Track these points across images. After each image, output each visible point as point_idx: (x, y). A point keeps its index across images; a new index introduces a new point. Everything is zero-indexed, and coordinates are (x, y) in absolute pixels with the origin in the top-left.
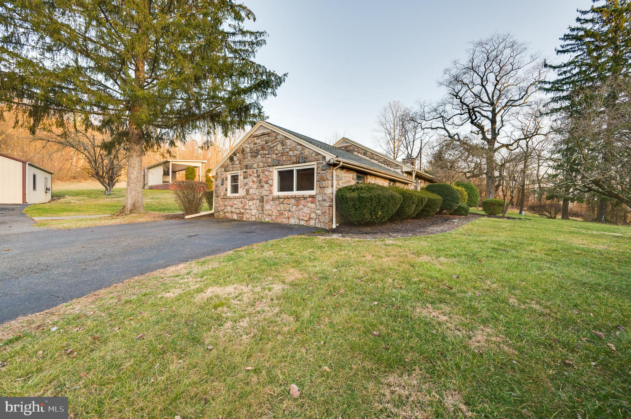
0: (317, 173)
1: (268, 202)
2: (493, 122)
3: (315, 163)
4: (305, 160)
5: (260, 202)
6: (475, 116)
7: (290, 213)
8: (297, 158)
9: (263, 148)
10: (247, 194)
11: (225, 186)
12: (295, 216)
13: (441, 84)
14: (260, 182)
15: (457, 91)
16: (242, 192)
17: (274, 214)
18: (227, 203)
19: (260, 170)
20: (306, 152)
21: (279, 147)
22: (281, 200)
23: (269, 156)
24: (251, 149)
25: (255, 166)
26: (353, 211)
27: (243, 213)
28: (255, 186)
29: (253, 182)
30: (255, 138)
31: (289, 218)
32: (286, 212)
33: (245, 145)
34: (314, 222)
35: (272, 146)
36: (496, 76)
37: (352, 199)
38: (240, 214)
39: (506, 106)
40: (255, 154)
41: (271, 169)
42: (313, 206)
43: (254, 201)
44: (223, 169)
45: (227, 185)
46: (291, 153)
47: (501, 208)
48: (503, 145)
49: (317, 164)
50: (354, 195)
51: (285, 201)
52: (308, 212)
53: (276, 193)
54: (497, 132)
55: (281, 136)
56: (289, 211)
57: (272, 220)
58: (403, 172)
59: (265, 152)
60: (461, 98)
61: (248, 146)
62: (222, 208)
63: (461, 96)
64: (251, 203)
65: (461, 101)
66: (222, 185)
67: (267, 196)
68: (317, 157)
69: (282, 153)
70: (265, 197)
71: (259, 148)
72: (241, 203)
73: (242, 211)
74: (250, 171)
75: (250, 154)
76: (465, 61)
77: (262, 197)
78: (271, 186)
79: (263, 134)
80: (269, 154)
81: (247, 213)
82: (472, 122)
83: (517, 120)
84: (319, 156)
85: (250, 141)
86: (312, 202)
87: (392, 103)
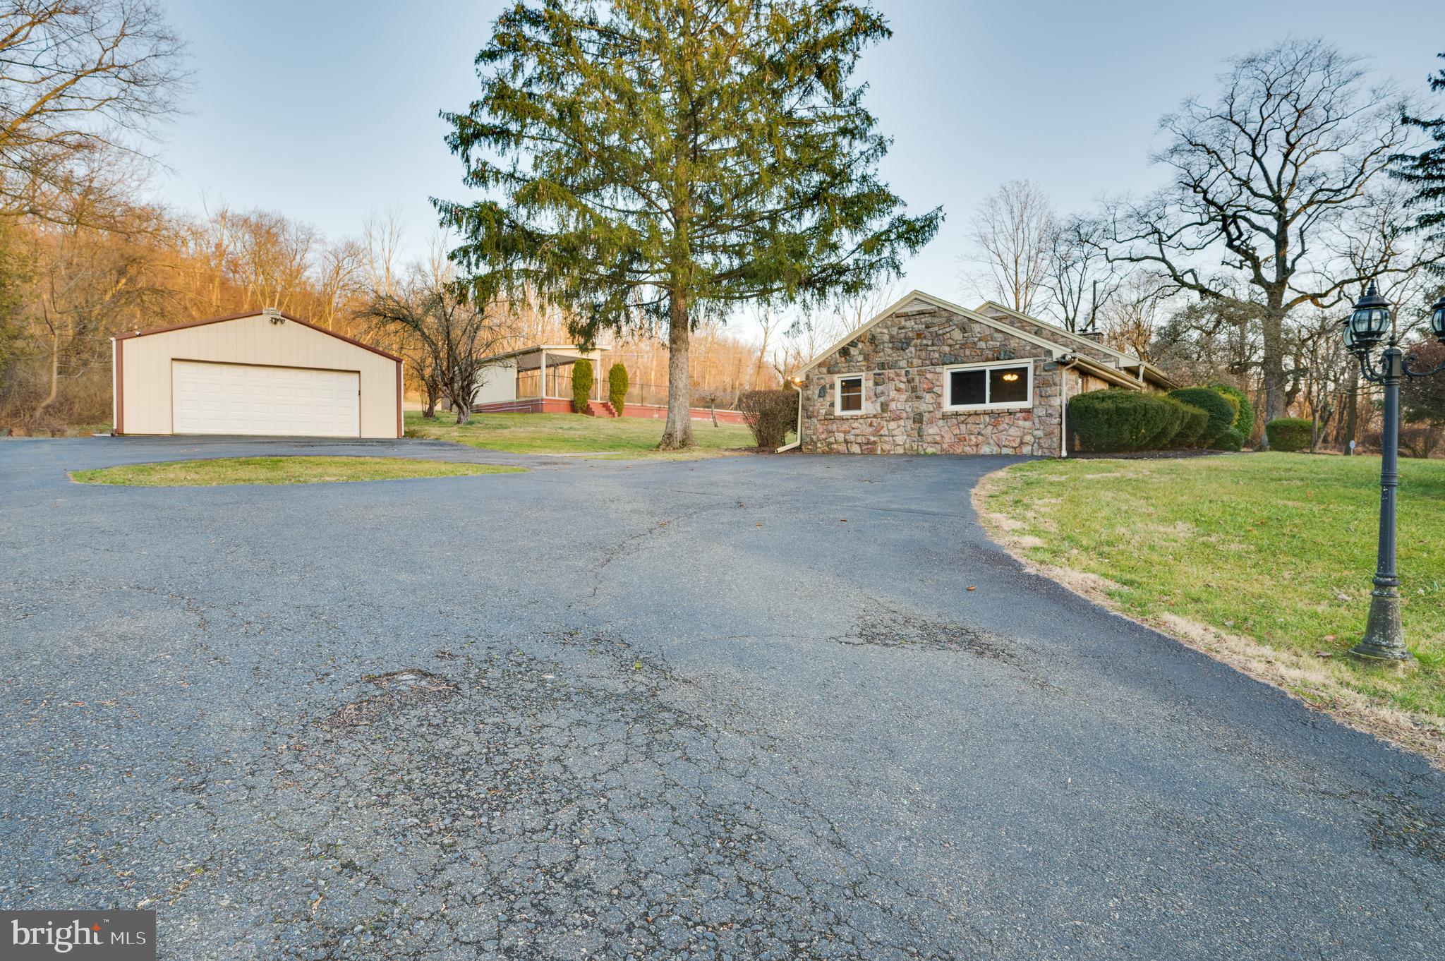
0: (1035, 375)
1: (932, 423)
2: (1281, 241)
3: (1031, 360)
4: (1011, 355)
5: (914, 422)
6: (1238, 228)
7: (980, 437)
8: (994, 352)
9: (919, 336)
10: (883, 410)
11: (828, 398)
12: (991, 441)
13: (1158, 159)
14: (914, 390)
15: (1196, 176)
16: (868, 407)
17: (947, 440)
18: (834, 427)
19: (913, 371)
20: (1013, 344)
21: (957, 335)
22: (962, 418)
23: (935, 348)
24: (892, 337)
25: (903, 363)
26: (1105, 428)
27: (875, 443)
28: (903, 397)
29: (898, 390)
30: (902, 320)
31: (977, 445)
32: (973, 437)
33: (879, 330)
34: (1030, 448)
35: (941, 332)
36: (1288, 134)
37: (1107, 412)
38: (868, 444)
39: (1310, 203)
40: (901, 344)
41: (938, 369)
42: (1028, 424)
43: (902, 422)
44: (824, 370)
45: (833, 396)
46: (982, 345)
47: (1305, 437)
48: (1304, 297)
49: (1035, 361)
50: (1108, 405)
51: (971, 420)
52: (1019, 434)
53: (948, 407)
54: (1289, 265)
55: (960, 318)
56: (979, 434)
57: (943, 450)
58: (1120, 369)
59: (925, 342)
60: (1205, 192)
61: (885, 331)
62: (823, 436)
63: (1205, 188)
64: (893, 425)
65: (1205, 198)
66: (820, 396)
67: (929, 412)
68: (1034, 351)
69: (963, 344)
70: (926, 416)
71: (911, 334)
72: (871, 425)
73: (872, 439)
74: (890, 373)
75: (890, 345)
76: (1213, 101)
77: (920, 415)
78: (939, 396)
79: (921, 313)
80: (933, 345)
81: (885, 442)
82: (1230, 244)
83: (1337, 231)
84: (1039, 350)
85: (889, 323)
86: (1025, 419)
87: (1008, 187)
